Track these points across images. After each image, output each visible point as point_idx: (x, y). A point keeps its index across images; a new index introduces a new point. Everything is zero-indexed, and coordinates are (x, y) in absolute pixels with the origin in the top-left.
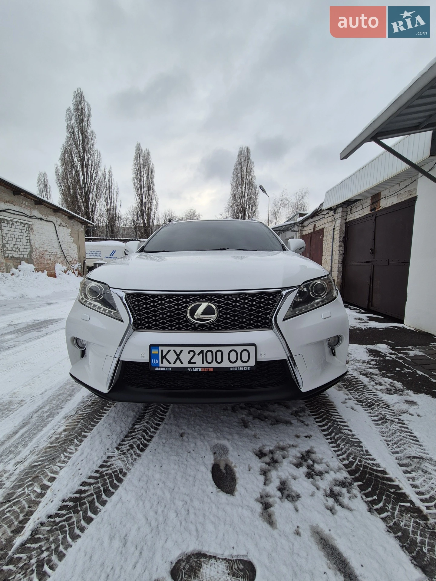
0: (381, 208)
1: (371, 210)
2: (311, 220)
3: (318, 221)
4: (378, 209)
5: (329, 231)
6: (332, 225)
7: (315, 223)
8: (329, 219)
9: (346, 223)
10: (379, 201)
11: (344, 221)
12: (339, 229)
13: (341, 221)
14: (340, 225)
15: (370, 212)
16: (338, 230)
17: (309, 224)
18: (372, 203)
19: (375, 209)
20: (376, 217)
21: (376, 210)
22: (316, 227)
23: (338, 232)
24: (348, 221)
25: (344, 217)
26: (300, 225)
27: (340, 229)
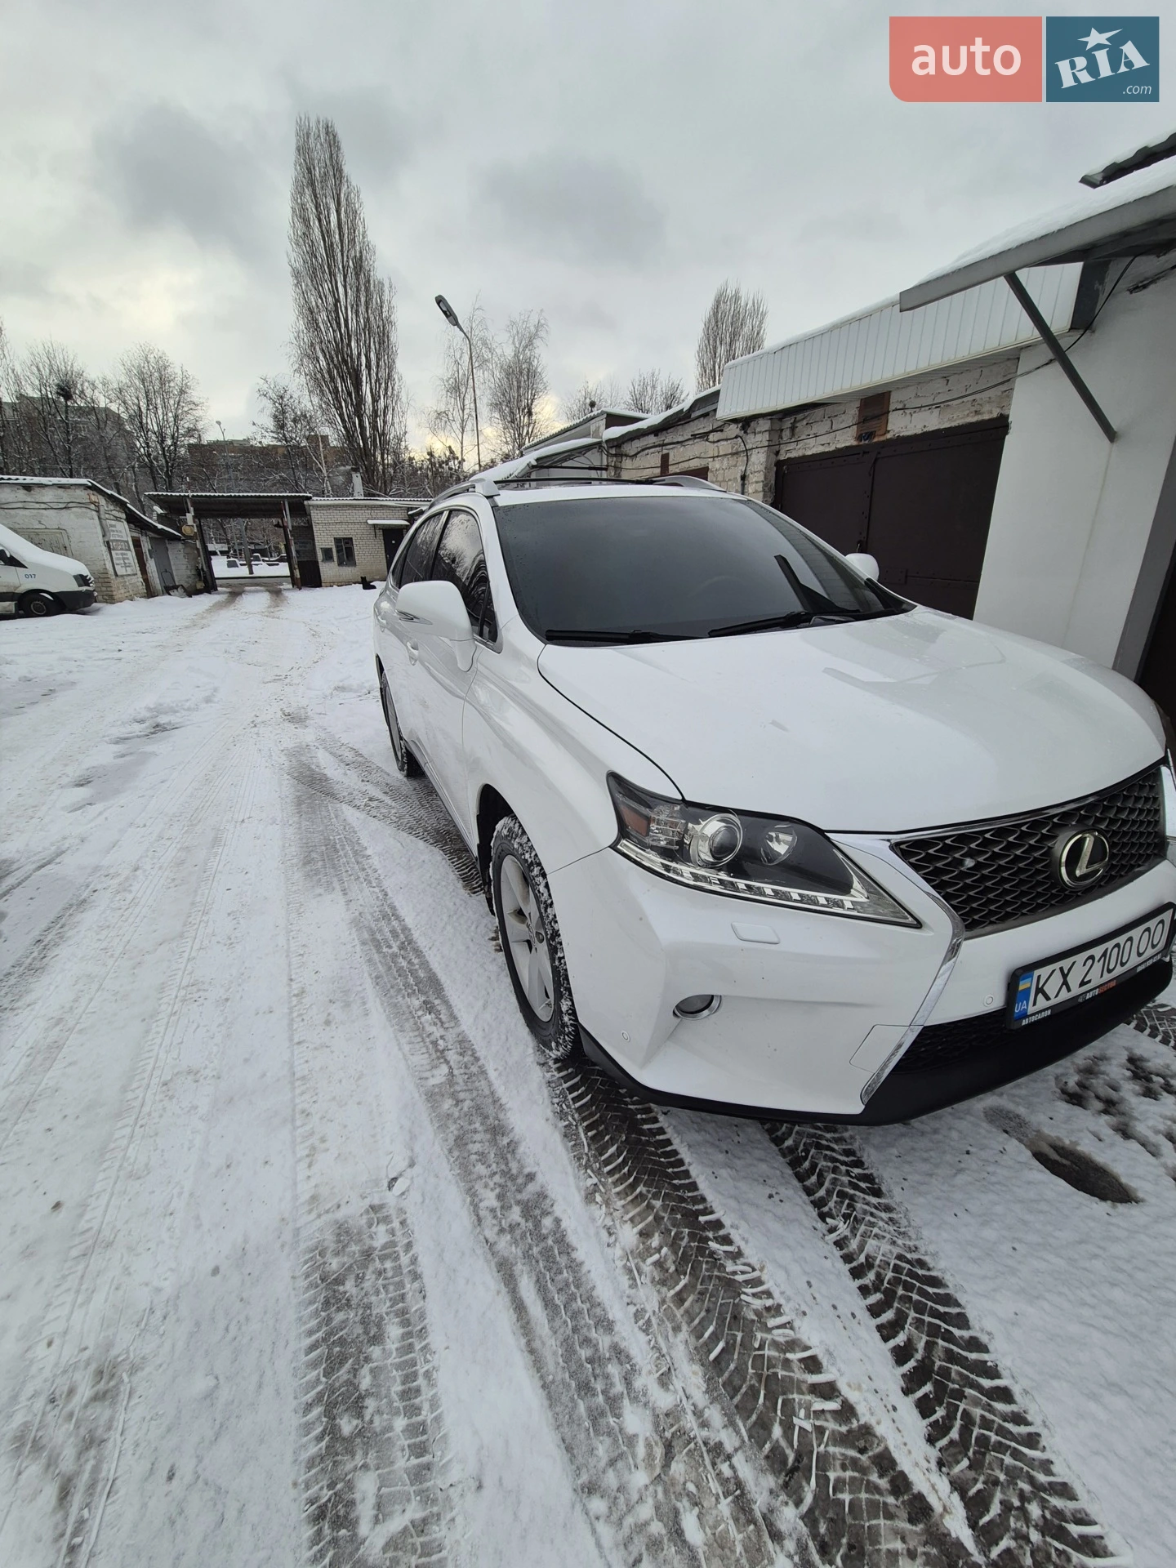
0: (889, 436)
1: (859, 438)
2: (651, 439)
3: (679, 446)
4: (882, 439)
5: (724, 481)
6: (735, 466)
7: (665, 452)
8: (724, 447)
9: (779, 464)
10: (884, 417)
11: (773, 459)
12: (762, 478)
13: (768, 457)
14: (766, 468)
15: (855, 443)
16: (757, 482)
17: (643, 450)
18: (863, 420)
19: (871, 435)
20: (876, 460)
21: (876, 440)
22: (671, 461)
23: (760, 487)
24: (782, 457)
25: (773, 448)
26: (613, 451)
27: (766, 478)
